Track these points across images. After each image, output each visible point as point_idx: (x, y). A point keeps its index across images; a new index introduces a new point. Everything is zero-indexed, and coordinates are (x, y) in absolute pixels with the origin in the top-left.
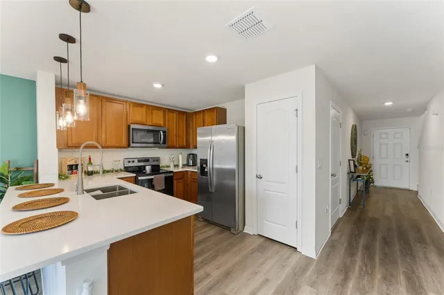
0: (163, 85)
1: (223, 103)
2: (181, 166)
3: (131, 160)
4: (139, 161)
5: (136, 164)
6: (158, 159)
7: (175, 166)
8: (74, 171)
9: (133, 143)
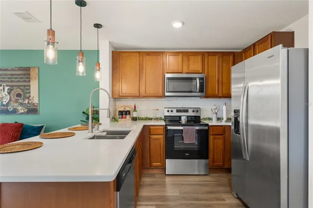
0: (183, 23)
1: (287, 25)
2: (225, 119)
3: (170, 110)
4: (178, 111)
5: (175, 114)
6: (197, 110)
7: (219, 119)
8: (124, 116)
9: (167, 92)
